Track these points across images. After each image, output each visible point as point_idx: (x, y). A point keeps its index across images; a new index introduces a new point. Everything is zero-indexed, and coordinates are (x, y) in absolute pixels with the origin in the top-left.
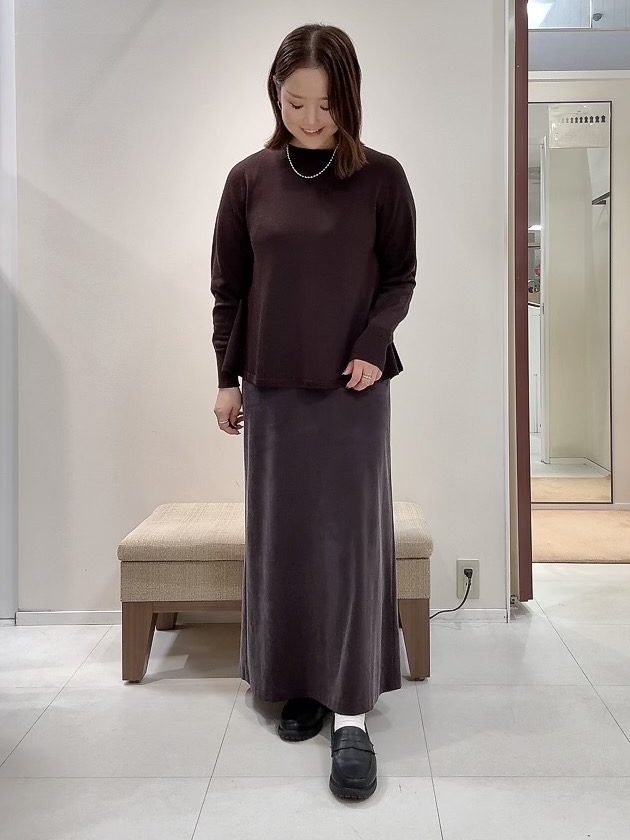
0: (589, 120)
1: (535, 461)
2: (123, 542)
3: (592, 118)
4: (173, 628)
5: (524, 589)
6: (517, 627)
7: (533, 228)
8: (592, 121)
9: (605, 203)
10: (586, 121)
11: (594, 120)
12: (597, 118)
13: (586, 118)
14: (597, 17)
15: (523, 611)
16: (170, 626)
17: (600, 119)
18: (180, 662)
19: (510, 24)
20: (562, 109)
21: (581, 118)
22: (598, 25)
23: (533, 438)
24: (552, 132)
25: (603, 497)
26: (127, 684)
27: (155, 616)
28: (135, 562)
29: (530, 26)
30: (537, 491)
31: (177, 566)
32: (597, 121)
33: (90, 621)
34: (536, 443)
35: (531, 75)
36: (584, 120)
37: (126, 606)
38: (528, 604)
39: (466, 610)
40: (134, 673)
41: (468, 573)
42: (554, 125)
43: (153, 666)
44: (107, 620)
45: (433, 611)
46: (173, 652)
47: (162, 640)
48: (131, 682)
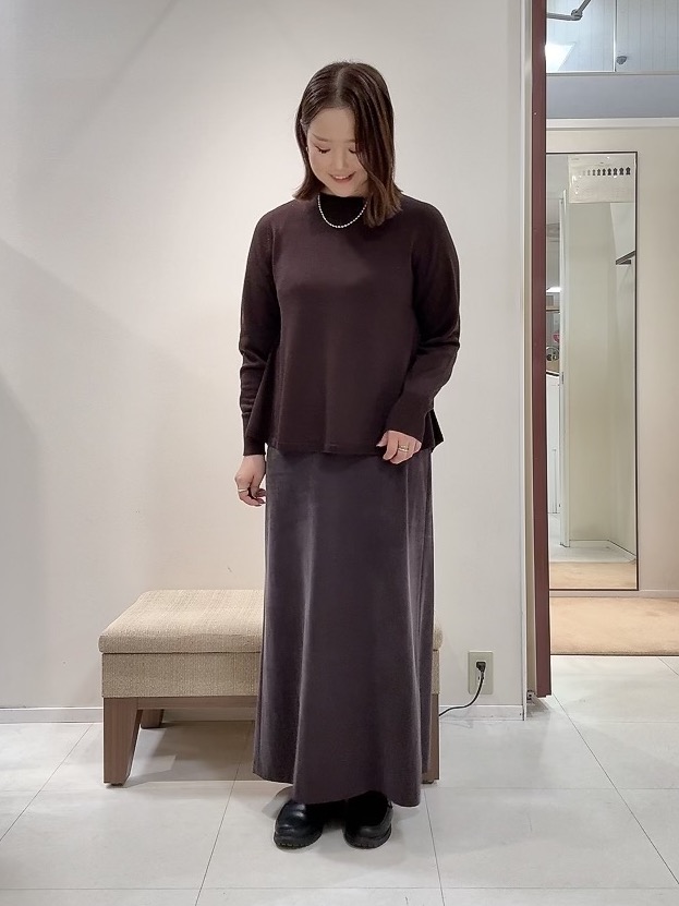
0: (612, 172)
1: (554, 545)
2: (105, 632)
3: (615, 170)
4: (159, 726)
5: (542, 684)
6: (534, 724)
7: (552, 290)
8: (615, 174)
9: (630, 262)
10: (609, 174)
11: (618, 172)
12: (622, 170)
13: (609, 170)
14: (622, 60)
15: (540, 708)
16: (156, 724)
17: (625, 172)
18: (167, 763)
19: (527, 67)
20: (583, 161)
21: (604, 171)
22: (622, 68)
23: (551, 519)
24: (572, 185)
25: (628, 584)
26: (109, 787)
27: (140, 713)
28: (119, 654)
29: (549, 70)
30: (556, 577)
31: (163, 659)
32: (622, 173)
33: (69, 718)
34: (555, 524)
35: (550, 123)
36: (607, 173)
37: (108, 702)
38: (546, 700)
39: (479, 707)
40: (116, 776)
41: (481, 666)
42: (574, 178)
43: (137, 768)
44: (87, 718)
45: (442, 707)
46: (160, 752)
47: (147, 739)
48: (114, 785)
